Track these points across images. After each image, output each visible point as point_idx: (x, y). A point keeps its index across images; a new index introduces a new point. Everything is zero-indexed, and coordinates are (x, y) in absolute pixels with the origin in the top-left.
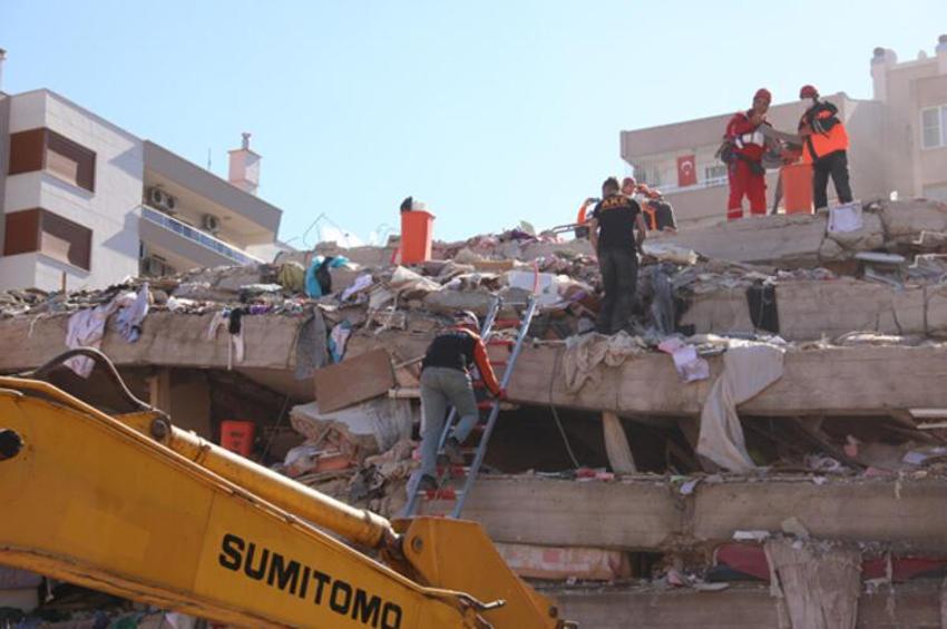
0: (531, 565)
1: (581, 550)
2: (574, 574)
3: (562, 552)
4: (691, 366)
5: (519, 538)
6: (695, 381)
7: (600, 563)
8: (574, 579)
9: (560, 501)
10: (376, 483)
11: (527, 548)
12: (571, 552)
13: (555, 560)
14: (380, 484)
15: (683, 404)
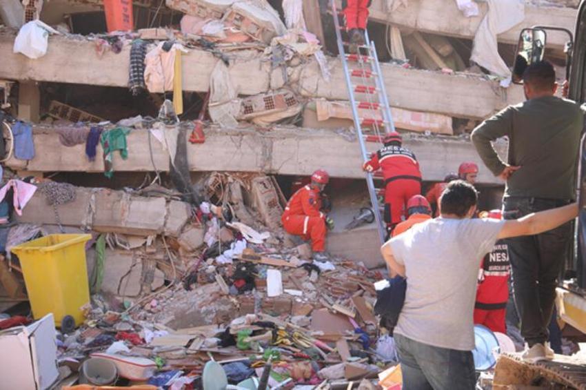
0: (404, 121)
1: (434, 115)
2: (428, 129)
3: (423, 115)
4: (469, 6)
5: (397, 104)
6: (471, 17)
7: (446, 123)
8: (429, 132)
9: (424, 83)
10: (288, 57)
11: (401, 110)
12: (428, 116)
13: (419, 119)
14: (290, 57)
15: (459, 30)
